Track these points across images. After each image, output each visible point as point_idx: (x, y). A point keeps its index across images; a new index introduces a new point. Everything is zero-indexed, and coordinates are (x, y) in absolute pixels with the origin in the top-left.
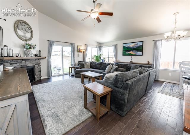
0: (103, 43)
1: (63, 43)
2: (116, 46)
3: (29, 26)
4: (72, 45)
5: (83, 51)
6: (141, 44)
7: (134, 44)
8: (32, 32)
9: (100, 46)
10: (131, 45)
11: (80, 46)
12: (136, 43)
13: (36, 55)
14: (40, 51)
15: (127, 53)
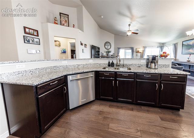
1: (126, 48)
2: (175, 45)
3: (110, 43)
4: (132, 49)
5: (141, 52)
8: (111, 45)
9: (162, 46)
11: (139, 48)
13: (112, 55)
14: (114, 53)
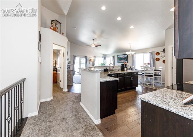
0: (107, 55)
1: (81, 56)
2: (114, 57)
4: (86, 57)
5: (93, 60)
6: (126, 56)
7: (123, 56)
9: (105, 57)
10: (122, 57)
11: (91, 57)
12: (124, 55)
14: (70, 61)
15: (120, 61)
